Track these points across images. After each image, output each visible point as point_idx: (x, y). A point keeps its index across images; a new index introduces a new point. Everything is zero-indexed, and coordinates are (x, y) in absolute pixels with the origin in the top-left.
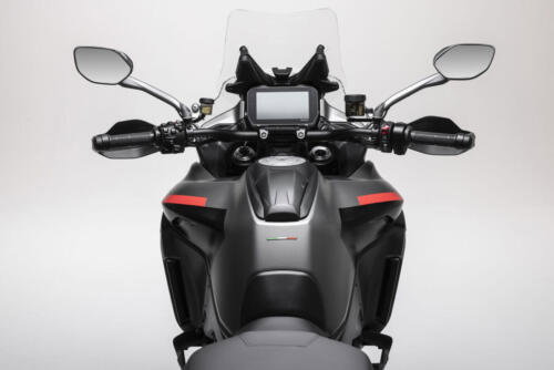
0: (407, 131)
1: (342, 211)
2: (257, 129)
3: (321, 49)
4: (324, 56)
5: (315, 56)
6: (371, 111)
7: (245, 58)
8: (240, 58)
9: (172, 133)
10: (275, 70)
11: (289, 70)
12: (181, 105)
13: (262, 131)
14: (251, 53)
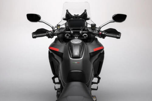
0: (105, 34)
1: (90, 53)
2: (70, 31)
3: (85, 11)
4: (86, 13)
5: (84, 12)
6: (97, 28)
7: (67, 13)
8: (66, 13)
9: (51, 34)
10: (75, 15)
11: (78, 15)
12: (53, 26)
13: (72, 31)
14: (69, 12)
